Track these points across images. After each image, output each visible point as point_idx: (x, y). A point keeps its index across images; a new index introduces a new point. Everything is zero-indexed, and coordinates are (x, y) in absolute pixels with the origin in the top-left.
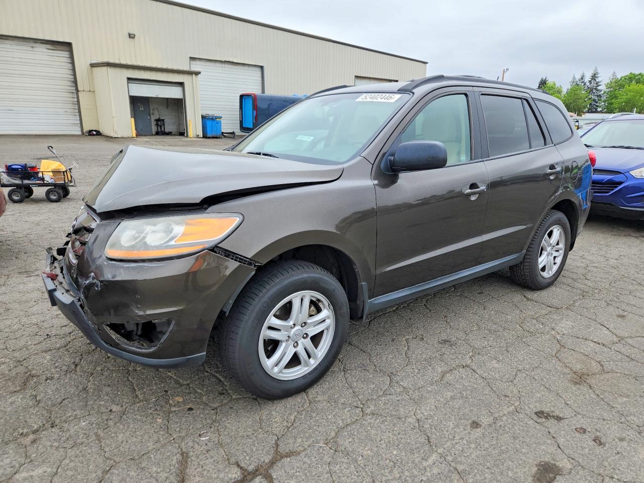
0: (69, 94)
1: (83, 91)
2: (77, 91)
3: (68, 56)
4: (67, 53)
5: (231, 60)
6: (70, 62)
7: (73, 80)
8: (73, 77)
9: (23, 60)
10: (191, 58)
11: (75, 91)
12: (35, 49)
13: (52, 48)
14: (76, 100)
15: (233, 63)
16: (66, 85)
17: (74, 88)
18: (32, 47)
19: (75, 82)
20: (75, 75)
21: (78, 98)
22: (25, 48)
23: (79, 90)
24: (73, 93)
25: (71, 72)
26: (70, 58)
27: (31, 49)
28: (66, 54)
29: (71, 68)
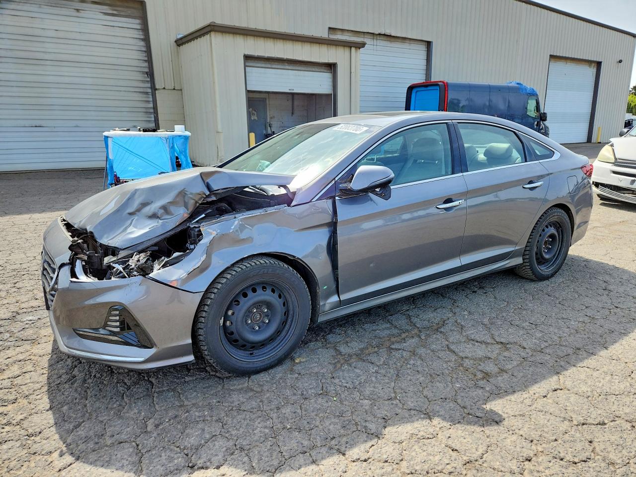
0: (141, 95)
1: (164, 88)
2: (154, 89)
3: (139, 27)
4: (138, 21)
5: (388, 32)
6: (142, 37)
7: (147, 70)
8: (146, 64)
9: (61, 34)
10: (330, 28)
11: (150, 90)
12: (82, 14)
13: (111, 12)
14: (151, 105)
15: (390, 36)
16: (136, 78)
17: (149, 85)
18: (78, 10)
19: (150, 74)
20: (149, 60)
21: (155, 102)
22: (64, 11)
23: (157, 87)
24: (147, 93)
25: (143, 56)
26: (142, 30)
27: (75, 13)
28: (135, 23)
29: (144, 49)
